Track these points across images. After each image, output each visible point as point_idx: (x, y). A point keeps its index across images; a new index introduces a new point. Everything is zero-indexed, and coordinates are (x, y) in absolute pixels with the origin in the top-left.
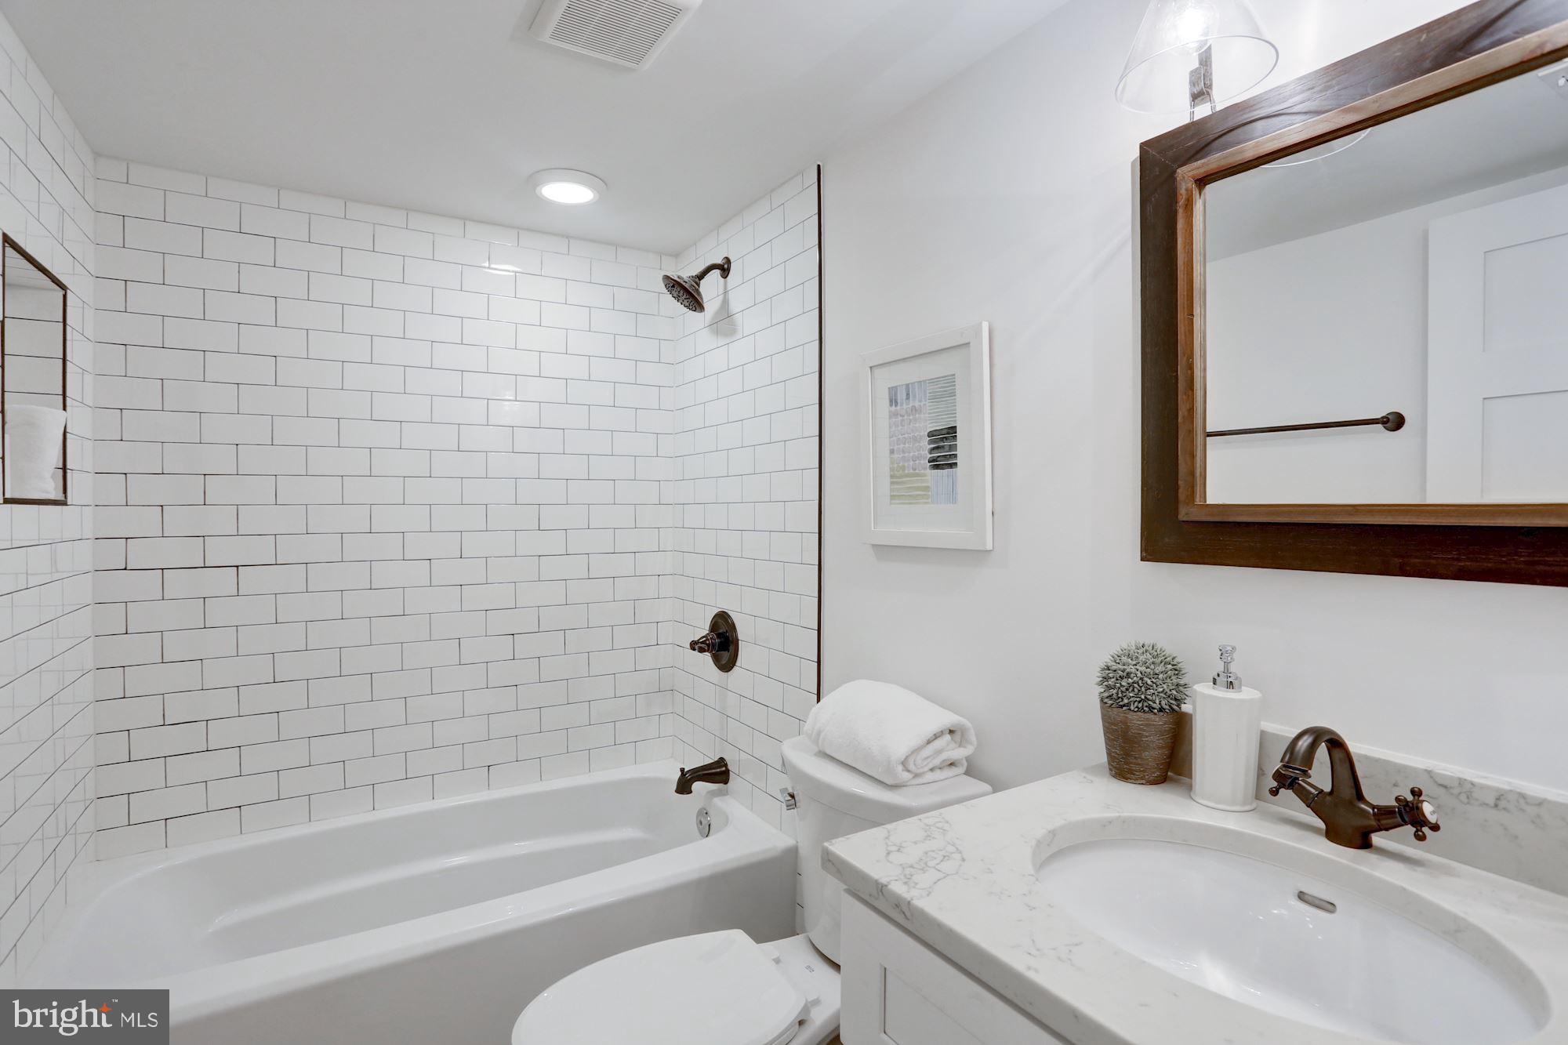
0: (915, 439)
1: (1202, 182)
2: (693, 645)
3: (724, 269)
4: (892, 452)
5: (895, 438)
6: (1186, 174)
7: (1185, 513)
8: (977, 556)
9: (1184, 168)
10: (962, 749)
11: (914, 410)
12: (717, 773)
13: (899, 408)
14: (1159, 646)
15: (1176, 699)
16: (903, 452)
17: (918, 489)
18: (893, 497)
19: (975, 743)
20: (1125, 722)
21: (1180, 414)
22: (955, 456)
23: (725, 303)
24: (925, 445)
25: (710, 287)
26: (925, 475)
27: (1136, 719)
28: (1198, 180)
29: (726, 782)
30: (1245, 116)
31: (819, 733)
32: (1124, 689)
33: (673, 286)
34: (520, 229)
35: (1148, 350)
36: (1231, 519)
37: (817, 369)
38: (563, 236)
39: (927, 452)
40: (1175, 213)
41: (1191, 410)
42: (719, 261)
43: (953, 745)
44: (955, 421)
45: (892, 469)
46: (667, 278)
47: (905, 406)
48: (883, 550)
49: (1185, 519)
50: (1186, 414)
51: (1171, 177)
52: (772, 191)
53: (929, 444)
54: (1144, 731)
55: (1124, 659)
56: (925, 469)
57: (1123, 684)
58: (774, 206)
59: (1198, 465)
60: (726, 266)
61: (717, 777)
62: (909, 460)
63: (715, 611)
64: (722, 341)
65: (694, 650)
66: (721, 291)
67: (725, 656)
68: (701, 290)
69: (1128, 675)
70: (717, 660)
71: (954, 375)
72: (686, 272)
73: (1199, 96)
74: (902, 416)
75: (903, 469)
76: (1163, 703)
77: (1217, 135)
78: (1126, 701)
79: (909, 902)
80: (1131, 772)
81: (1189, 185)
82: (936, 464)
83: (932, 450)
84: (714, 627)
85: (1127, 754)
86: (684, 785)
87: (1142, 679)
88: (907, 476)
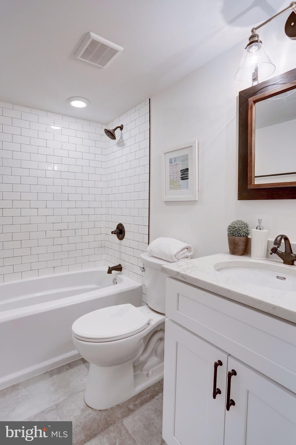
0: (177, 172)
1: (255, 102)
2: (112, 233)
3: (121, 128)
4: (170, 176)
5: (171, 172)
6: (251, 100)
7: (249, 187)
8: (194, 202)
9: (251, 98)
10: (190, 253)
11: (177, 164)
12: (119, 268)
13: (172, 164)
14: (243, 220)
15: (247, 233)
16: (174, 176)
17: (177, 186)
18: (170, 188)
19: (193, 251)
20: (234, 240)
21: (248, 162)
22: (188, 176)
23: (121, 138)
24: (180, 173)
25: (117, 133)
26: (179, 182)
27: (237, 238)
28: (254, 101)
29: (121, 271)
30: (266, 85)
31: (151, 250)
32: (234, 231)
33: (107, 132)
34: (63, 115)
35: (240, 145)
36: (261, 188)
37: (149, 155)
38: (75, 118)
39: (180, 175)
40: (248, 109)
41: (251, 161)
42: (120, 126)
43: (187, 252)
44: (188, 167)
45: (170, 181)
46: (105, 130)
47: (174, 164)
48: (167, 203)
49: (249, 188)
50: (250, 161)
51: (247, 100)
52: (135, 106)
53: (181, 173)
54: (239, 241)
55: (234, 224)
56: (180, 180)
57: (234, 229)
58: (136, 110)
59: (253, 174)
60: (122, 127)
61: (118, 270)
62: (175, 178)
63: (118, 223)
64: (120, 148)
65: (113, 234)
66: (120, 134)
67: (121, 236)
68: (115, 133)
69: (235, 227)
70: (118, 237)
71: (188, 154)
72: (111, 128)
73: (254, 79)
74: (173, 166)
75: (173, 180)
76: (244, 234)
77: (258, 90)
78: (235, 234)
79: (186, 275)
80: (236, 252)
81: (252, 103)
82: (183, 179)
83: (181, 175)
84: (118, 228)
85: (234, 248)
86: (110, 272)
87: (239, 228)
88: (175, 182)
